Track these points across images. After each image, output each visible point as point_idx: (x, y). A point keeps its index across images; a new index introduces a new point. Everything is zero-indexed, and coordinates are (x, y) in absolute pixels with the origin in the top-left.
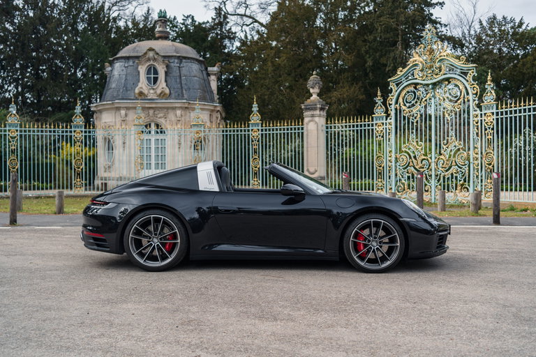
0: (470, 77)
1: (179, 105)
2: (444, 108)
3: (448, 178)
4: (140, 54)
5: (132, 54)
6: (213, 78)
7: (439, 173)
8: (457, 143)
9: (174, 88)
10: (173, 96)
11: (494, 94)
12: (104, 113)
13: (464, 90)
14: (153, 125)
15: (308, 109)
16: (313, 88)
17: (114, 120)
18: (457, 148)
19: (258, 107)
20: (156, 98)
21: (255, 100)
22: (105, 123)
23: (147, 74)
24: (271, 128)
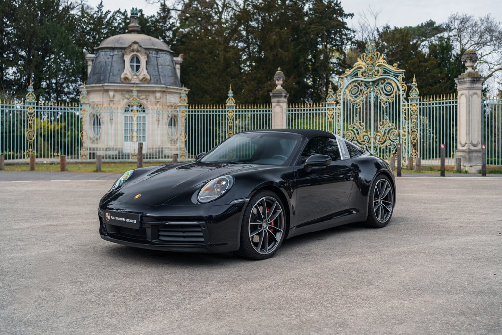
1: (159, 89)
2: (381, 100)
3: (384, 149)
4: (125, 46)
5: (117, 45)
6: (178, 66)
7: (377, 145)
8: (390, 124)
9: (153, 75)
10: (153, 81)
11: (418, 91)
12: (92, 93)
13: (395, 88)
15: (275, 96)
16: (278, 80)
17: (102, 100)
18: (391, 127)
19: (233, 93)
20: (138, 82)
21: (230, 88)
22: (93, 102)
23: (131, 63)
24: (244, 110)
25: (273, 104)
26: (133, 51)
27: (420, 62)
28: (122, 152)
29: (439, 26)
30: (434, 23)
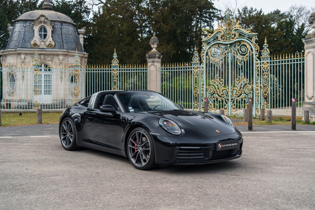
0: (253, 41)
1: (62, 53)
2: (237, 59)
3: (239, 101)
4: (35, 19)
5: (29, 18)
6: (81, 36)
7: (234, 98)
8: (245, 80)
9: (58, 42)
10: (57, 46)
11: (269, 51)
12: (8, 56)
13: (249, 49)
14: (43, 66)
15: (150, 57)
16: (153, 44)
17: (16, 62)
18: (245, 83)
19: (117, 55)
20: (45, 47)
21: (115, 51)
22: (9, 63)
23: (39, 32)
24: (126, 69)
25: (149, 64)
26: (41, 22)
27: (270, 33)
28: (31, 103)
29: (283, 14)
30: (280, 11)
